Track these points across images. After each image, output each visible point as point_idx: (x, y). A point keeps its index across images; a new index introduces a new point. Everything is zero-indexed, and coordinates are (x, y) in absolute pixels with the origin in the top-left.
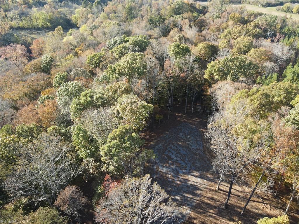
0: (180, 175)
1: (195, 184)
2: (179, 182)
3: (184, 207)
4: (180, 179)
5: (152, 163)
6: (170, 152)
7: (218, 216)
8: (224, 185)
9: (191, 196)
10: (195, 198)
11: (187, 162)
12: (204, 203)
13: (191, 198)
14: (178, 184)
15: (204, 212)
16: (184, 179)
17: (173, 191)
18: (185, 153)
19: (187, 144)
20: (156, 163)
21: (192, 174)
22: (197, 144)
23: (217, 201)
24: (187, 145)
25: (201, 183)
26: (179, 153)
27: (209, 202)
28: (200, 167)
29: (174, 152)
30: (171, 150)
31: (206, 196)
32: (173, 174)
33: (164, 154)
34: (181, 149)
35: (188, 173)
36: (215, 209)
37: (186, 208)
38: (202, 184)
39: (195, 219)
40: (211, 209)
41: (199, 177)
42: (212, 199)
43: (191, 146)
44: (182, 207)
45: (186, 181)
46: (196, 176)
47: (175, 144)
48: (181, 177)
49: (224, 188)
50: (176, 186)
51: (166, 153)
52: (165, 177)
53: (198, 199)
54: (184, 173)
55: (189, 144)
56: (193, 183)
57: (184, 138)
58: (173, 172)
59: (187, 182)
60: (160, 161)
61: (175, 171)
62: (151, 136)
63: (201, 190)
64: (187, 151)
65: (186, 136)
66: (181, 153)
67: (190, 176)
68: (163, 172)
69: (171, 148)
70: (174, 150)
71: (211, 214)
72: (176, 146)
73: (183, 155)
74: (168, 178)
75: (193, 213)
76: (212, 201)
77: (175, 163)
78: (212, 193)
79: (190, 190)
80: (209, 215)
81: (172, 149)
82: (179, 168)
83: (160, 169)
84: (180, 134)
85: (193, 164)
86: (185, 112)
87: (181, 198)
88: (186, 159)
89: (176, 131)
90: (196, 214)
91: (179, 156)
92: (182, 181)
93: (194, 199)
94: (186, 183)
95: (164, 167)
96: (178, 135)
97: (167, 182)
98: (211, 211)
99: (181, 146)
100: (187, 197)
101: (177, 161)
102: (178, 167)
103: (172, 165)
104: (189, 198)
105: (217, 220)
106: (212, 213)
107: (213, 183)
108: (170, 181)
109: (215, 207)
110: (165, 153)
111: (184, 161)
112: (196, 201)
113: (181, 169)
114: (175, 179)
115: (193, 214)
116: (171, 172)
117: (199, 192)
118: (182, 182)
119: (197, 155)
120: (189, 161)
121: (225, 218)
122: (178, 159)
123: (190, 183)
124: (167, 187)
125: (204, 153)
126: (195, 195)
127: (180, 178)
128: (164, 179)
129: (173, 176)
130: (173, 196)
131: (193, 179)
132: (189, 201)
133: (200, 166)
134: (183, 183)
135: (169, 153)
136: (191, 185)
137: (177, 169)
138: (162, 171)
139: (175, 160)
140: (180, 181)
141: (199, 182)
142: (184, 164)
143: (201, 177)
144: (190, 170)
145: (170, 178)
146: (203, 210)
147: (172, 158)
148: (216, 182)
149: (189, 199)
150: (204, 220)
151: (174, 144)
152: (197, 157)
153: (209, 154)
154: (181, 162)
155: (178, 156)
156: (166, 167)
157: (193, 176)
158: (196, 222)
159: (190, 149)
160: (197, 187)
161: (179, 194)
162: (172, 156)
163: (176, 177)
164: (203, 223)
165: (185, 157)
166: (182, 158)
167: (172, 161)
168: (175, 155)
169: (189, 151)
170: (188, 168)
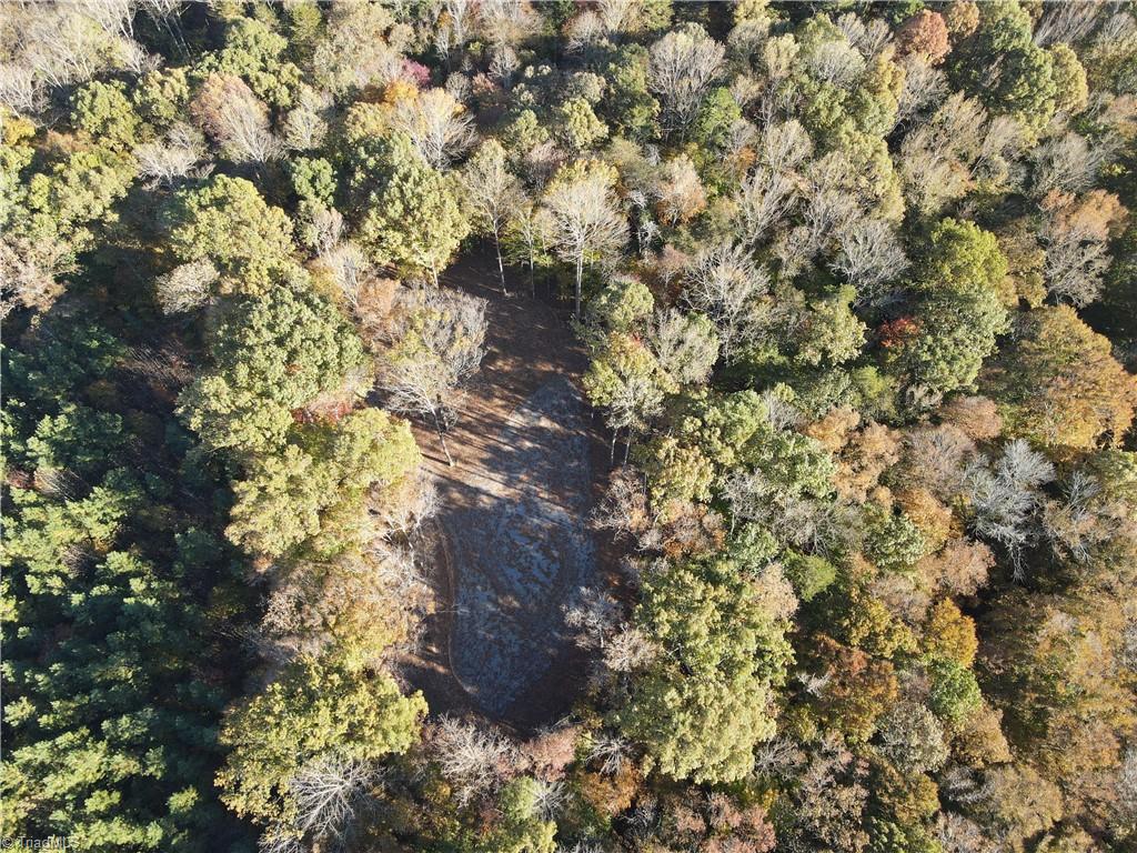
0: (520, 496)
1: (490, 474)
2: (523, 477)
3: (515, 425)
4: (520, 486)
6: (546, 570)
9: (502, 447)
10: (495, 442)
11: (505, 541)
12: (480, 434)
13: (500, 442)
14: (525, 474)
15: (482, 417)
18: (509, 571)
21: (494, 501)
25: (477, 478)
26: (522, 571)
27: (470, 436)
29: (535, 571)
30: (542, 577)
31: (474, 448)
32: (537, 501)
34: (518, 586)
37: (512, 424)
38: (476, 474)
39: (502, 407)
40: (469, 424)
42: (464, 443)
43: (489, 596)
44: (520, 427)
46: (485, 493)
47: (533, 601)
48: (518, 491)
50: (530, 468)
53: (489, 442)
54: (510, 501)
56: (495, 476)
57: (506, 629)
58: (535, 506)
59: (506, 479)
61: (531, 507)
63: (480, 459)
64: (500, 579)
65: (500, 640)
66: (516, 570)
67: (500, 494)
69: (543, 587)
70: (537, 582)
71: (472, 415)
72: (530, 596)
73: (513, 562)
76: (465, 438)
77: (533, 535)
78: (462, 455)
81: (541, 583)
82: (522, 519)
85: (490, 536)
87: (521, 443)
88: (505, 550)
89: (527, 664)
90: (496, 414)
91: (522, 560)
92: (515, 482)
93: (496, 440)
94: (508, 476)
98: (469, 419)
100: (510, 445)
101: (528, 541)
108: (544, 482)
111: (512, 542)
112: (493, 437)
113: (520, 516)
114: (530, 485)
115: (502, 414)
116: (540, 504)
118: (516, 479)
120: (500, 543)
122: (524, 549)
123: (501, 477)
125: (458, 572)
126: (494, 450)
130: (536, 448)
131: (493, 486)
132: (507, 437)
135: (548, 568)
136: (499, 472)
141: (482, 479)
142: (513, 532)
143: (477, 491)
144: (500, 516)
145: (543, 489)
146: (483, 421)
147: (541, 553)
148: (447, 479)
149: (506, 440)
150: (484, 405)
153: (448, 567)
154: (519, 538)
155: (525, 558)
157: (492, 496)
158: (500, 403)
159: (493, 586)
160: (488, 468)
161: (523, 450)
162: (540, 558)
163: (531, 493)
164: (487, 400)
165: (508, 557)
166: (515, 553)
167: (540, 542)
168: (533, 561)
169: (497, 578)
170: (504, 521)
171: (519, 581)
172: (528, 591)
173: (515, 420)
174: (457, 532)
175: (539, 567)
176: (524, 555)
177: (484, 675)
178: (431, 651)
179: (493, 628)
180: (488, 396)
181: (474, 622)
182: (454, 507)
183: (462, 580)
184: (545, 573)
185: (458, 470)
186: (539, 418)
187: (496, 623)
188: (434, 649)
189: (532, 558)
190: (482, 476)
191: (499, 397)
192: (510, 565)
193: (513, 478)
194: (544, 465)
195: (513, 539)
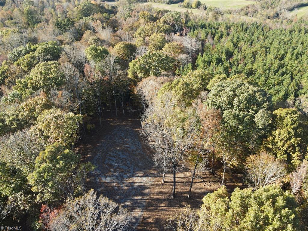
0: (125, 181)
1: (142, 184)
2: (126, 188)
3: (136, 210)
4: (126, 184)
5: (94, 176)
6: (110, 160)
7: (169, 207)
8: (168, 177)
9: (140, 197)
10: (145, 198)
11: (129, 165)
12: (154, 200)
13: (141, 199)
14: (125, 190)
15: (156, 208)
16: (130, 183)
17: (122, 198)
18: (125, 157)
19: (125, 147)
20: (98, 175)
21: (137, 175)
22: (135, 144)
23: (166, 194)
24: (125, 148)
26: (119, 158)
27: (158, 197)
30: (111, 158)
31: (154, 192)
32: (118, 181)
33: (104, 164)
34: (120, 153)
35: (133, 176)
36: (165, 202)
37: (138, 210)
38: (148, 182)
39: (148, 218)
40: (162, 203)
41: (144, 177)
42: (160, 193)
43: (130, 148)
44: (134, 211)
45: (133, 184)
46: (141, 177)
47: (113, 151)
48: (127, 182)
49: (168, 179)
50: (123, 193)
51: (106, 162)
52: (111, 187)
53: (148, 197)
54: (129, 177)
55: (127, 147)
56: (139, 184)
58: (117, 179)
59: (134, 185)
60: (101, 172)
61: (119, 178)
62: (86, 149)
63: (149, 188)
64: (127, 154)
65: (123, 139)
66: (122, 158)
67: (135, 178)
68: (107, 183)
69: (110, 155)
70: (113, 156)
71: (163, 208)
73: (124, 159)
74: (114, 186)
76: (160, 195)
77: (118, 170)
78: (159, 187)
79: (139, 191)
80: (161, 209)
82: (123, 173)
83: (104, 180)
84: (116, 139)
85: (136, 165)
86: (117, 115)
87: (131, 203)
88: (128, 162)
90: (149, 213)
92: (129, 185)
93: (144, 199)
94: (133, 186)
95: (107, 177)
96: (115, 141)
97: (114, 191)
98: (162, 205)
99: (119, 150)
100: (137, 199)
101: (119, 167)
102: (121, 172)
103: (115, 172)
104: (139, 199)
105: (169, 211)
106: (164, 207)
107: (158, 178)
108: (116, 189)
109: (165, 200)
110: (105, 163)
111: (126, 165)
112: (146, 200)
113: (125, 174)
114: (121, 186)
115: (146, 214)
116: (115, 180)
117: (147, 191)
119: (137, 156)
120: (131, 164)
121: (176, 207)
122: (120, 165)
123: (137, 184)
124: (114, 196)
125: (144, 151)
126: (144, 195)
127: (126, 183)
128: (110, 189)
129: (118, 184)
130: (123, 203)
131: (139, 180)
132: (139, 203)
133: (142, 165)
134: (130, 187)
135: (110, 161)
136: (138, 186)
137: (121, 175)
139: (117, 167)
140: (127, 186)
141: (145, 181)
142: (127, 168)
143: (146, 176)
144: (134, 172)
145: (116, 187)
146: (154, 207)
148: (160, 176)
149: (139, 201)
150: (158, 216)
152: (138, 157)
154: (123, 167)
155: (119, 162)
156: (109, 176)
157: (138, 177)
158: (150, 220)
159: (130, 151)
160: (144, 186)
161: (128, 199)
162: (113, 163)
163: (121, 184)
164: (157, 219)
165: (126, 160)
166: (124, 162)
167: (114, 168)
168: (116, 162)
169: (128, 153)
170: (132, 171)
171: (120, 155)
172: (116, 153)
189: (117, 163)
190: (145, 182)
191: (151, 223)
192: (125, 158)
193: (131, 186)
194: (118, 197)
195: (126, 166)
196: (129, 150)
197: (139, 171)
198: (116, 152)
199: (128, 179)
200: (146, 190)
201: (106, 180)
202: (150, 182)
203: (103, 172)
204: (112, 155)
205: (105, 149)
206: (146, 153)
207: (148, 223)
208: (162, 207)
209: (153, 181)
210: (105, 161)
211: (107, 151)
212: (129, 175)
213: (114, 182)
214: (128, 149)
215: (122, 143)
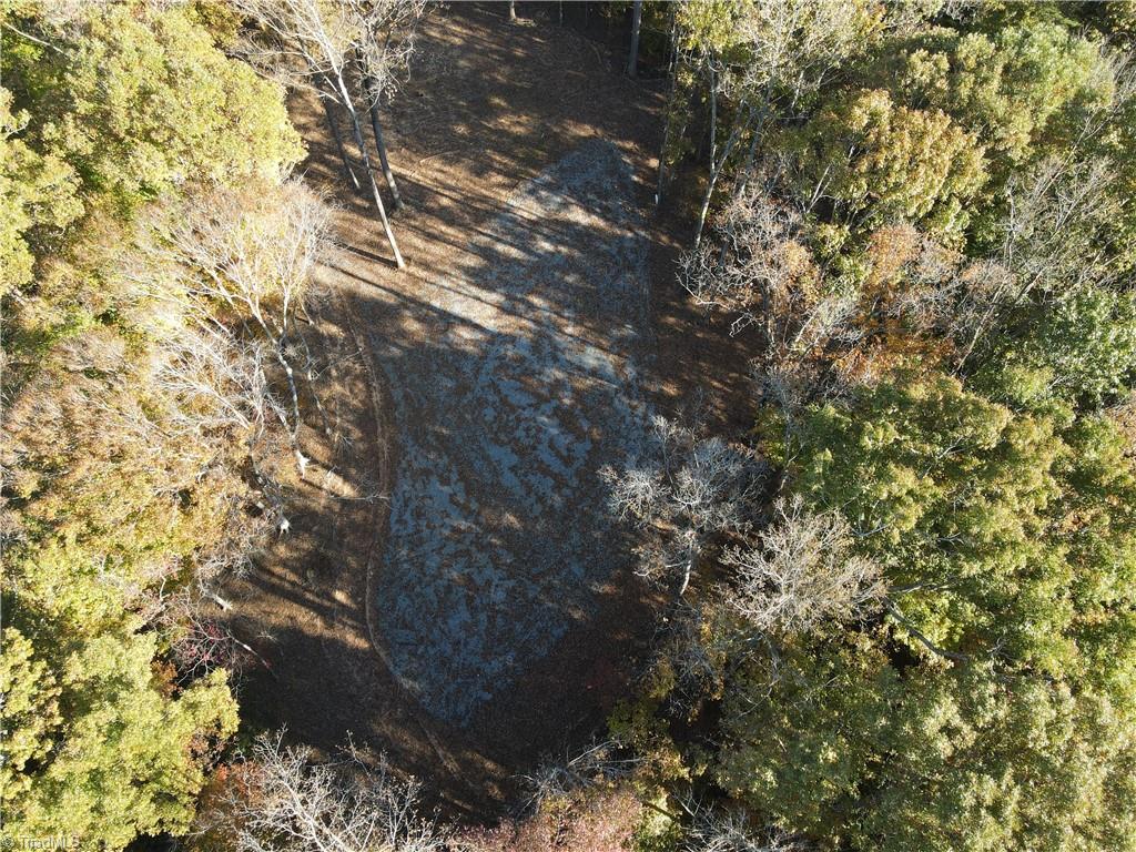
0: (530, 331)
1: (475, 291)
2: (536, 301)
3: (526, 215)
4: (531, 314)
5: (645, 392)
6: (565, 453)
7: (429, 189)
8: (370, 283)
9: (500, 247)
10: (489, 239)
11: (490, 398)
12: (461, 225)
13: (499, 240)
14: (540, 294)
15: (467, 202)
17: (557, 267)
18: (494, 452)
19: (471, 512)
20: (627, 389)
22: (418, 514)
23: (415, 227)
24: (474, 506)
26: (521, 452)
27: (443, 228)
28: (438, 371)
31: (449, 247)
32: (558, 338)
33: (592, 441)
34: (509, 479)
36: (432, 204)
37: (520, 213)
38: (449, 289)
40: (444, 208)
41: (456, 317)
42: (432, 237)
43: (452, 496)
44: (534, 218)
45: (507, 304)
46: (465, 322)
47: (538, 508)
48: (524, 322)
49: (377, 274)
50: (548, 285)
51: (581, 449)
53: (476, 238)
54: (512, 339)
56: (484, 294)
57: (482, 558)
58: (556, 348)
59: (503, 299)
61: (548, 349)
63: (459, 267)
64: (478, 464)
65: (469, 579)
67: (491, 325)
68: (599, 346)
69: (559, 484)
70: (546, 472)
71: (447, 193)
72: (533, 498)
73: (502, 437)
75: (503, 199)
76: (436, 232)
77: (544, 391)
78: (424, 256)
79: (496, 270)
80: (454, 191)
81: (555, 476)
82: (527, 364)
83: (609, 362)
85: (462, 389)
88: (489, 414)
89: (519, 627)
90: (492, 195)
91: (520, 433)
92: (521, 307)
93: (490, 236)
94: (509, 297)
95: (594, 373)
96: (511, 583)
98: (445, 202)
99: (507, 500)
100: (512, 245)
102: (533, 374)
103: (557, 380)
104: (505, 243)
105: (436, 179)
106: (443, 195)
107: (411, 290)
108: (569, 307)
109: (430, 212)
110: (589, 446)
111: (504, 401)
112: (485, 231)
113: (522, 360)
114: (548, 314)
115: (507, 198)
116: (564, 345)
117: (471, 261)
118: (523, 301)
119: (438, 436)
121: (410, 182)
122: (526, 414)
123: (494, 297)
124: (580, 285)
125: (397, 449)
126: (485, 252)
127: (528, 319)
130: (559, 252)
132: (510, 232)
133: (439, 377)
134: (519, 296)
135: (568, 450)
136: (491, 289)
137: (540, 359)
138: (597, 351)
139: (544, 407)
140: (531, 307)
141: (461, 297)
142: (506, 384)
143: (448, 320)
144: (484, 356)
145: (568, 319)
147: (556, 421)
148: (398, 294)
149: (509, 238)
150: (471, 181)
151: (544, 514)
152: (437, 428)
153: (380, 440)
154: (518, 397)
155: (527, 430)
157: (477, 327)
158: (500, 179)
159: (462, 477)
160: (473, 281)
161: (539, 256)
162: (554, 431)
163: (545, 321)
164: (479, 174)
165: (494, 426)
166: (508, 420)
167: (555, 403)
168: (541, 436)
169: (471, 464)
170: (490, 365)
171: (513, 469)
172: (529, 489)
173: (527, 208)
174: (402, 378)
175: (552, 445)
176: (523, 425)
177: (433, 644)
178: (334, 600)
179: (455, 555)
180: (480, 170)
181: (421, 542)
182: (405, 343)
183: (404, 464)
184: (562, 457)
185: (415, 280)
186: (565, 205)
187: (460, 547)
188: (340, 596)
189: (539, 430)
190: (460, 293)
191: (499, 172)
192: (497, 441)
193: (515, 299)
194: (570, 279)
195: (506, 396)
196: (461, 485)
197: (464, 354)
198: (528, 494)
199: (518, 332)
200: (472, 264)
201: (598, 359)
202: (443, 287)
203: (606, 398)
204: (550, 482)
205: (575, 537)
206: (391, 440)
207: (506, 175)
208: (446, 196)
209: (433, 287)
210: (588, 452)
211: (565, 518)
212: (510, 346)
213: (570, 339)
214: (461, 499)
215: (482, 548)
